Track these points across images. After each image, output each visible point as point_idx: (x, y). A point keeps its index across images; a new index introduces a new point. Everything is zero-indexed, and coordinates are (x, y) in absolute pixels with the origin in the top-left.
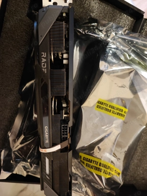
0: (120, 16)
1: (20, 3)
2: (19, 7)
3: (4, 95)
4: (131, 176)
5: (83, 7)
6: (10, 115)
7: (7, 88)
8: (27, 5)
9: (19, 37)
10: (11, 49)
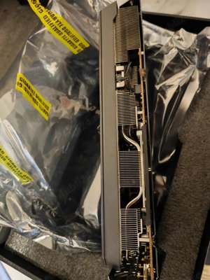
0: (28, 251)
1: (175, 272)
2: (176, 267)
3: (202, 142)
4: (24, 17)
5: (82, 265)
6: (195, 113)
7: (198, 152)
8: (165, 269)
9: (178, 223)
10: (190, 206)
